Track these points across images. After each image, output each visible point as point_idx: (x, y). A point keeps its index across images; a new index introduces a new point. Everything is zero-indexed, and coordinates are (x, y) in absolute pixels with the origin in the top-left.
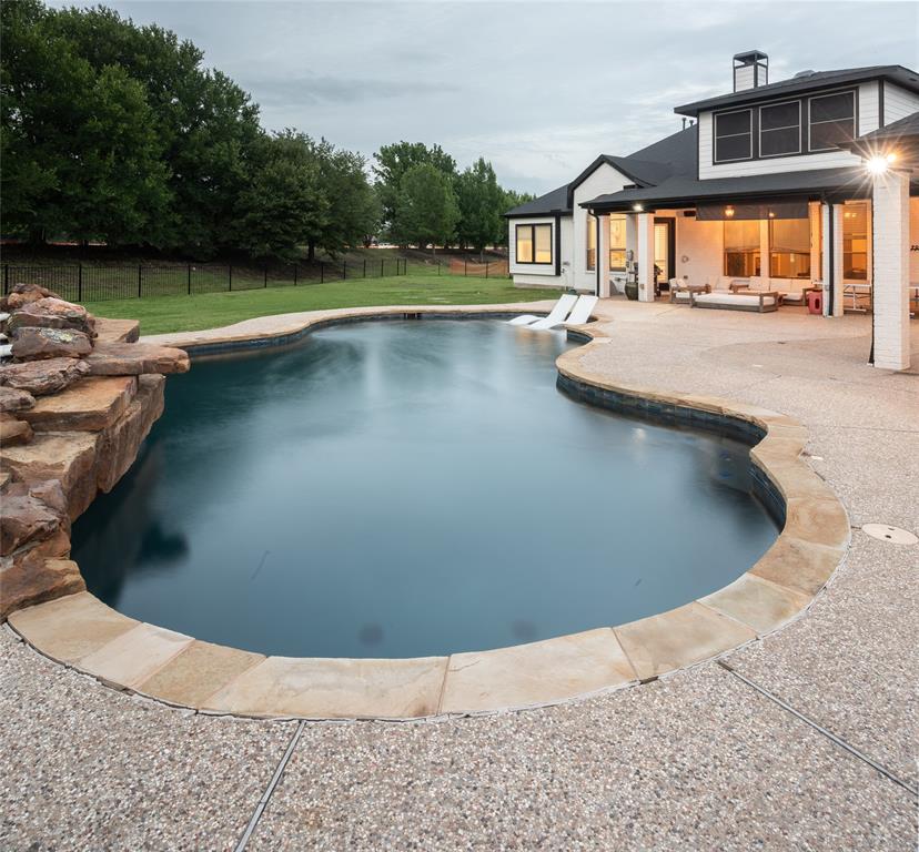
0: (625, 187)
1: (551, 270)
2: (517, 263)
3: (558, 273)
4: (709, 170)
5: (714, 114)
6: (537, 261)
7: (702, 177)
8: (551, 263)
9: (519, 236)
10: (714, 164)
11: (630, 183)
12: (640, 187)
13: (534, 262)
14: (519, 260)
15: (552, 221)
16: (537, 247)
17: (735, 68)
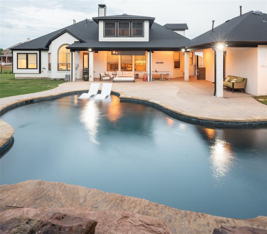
0: (75, 42)
1: (37, 71)
2: (18, 69)
3: (40, 72)
4: (102, 38)
5: (104, 21)
6: (29, 68)
7: (100, 40)
8: (37, 69)
9: (19, 58)
10: (104, 37)
11: (77, 40)
12: (81, 42)
13: (27, 68)
14: (19, 68)
15: (38, 52)
16: (29, 62)
17: (99, 8)
